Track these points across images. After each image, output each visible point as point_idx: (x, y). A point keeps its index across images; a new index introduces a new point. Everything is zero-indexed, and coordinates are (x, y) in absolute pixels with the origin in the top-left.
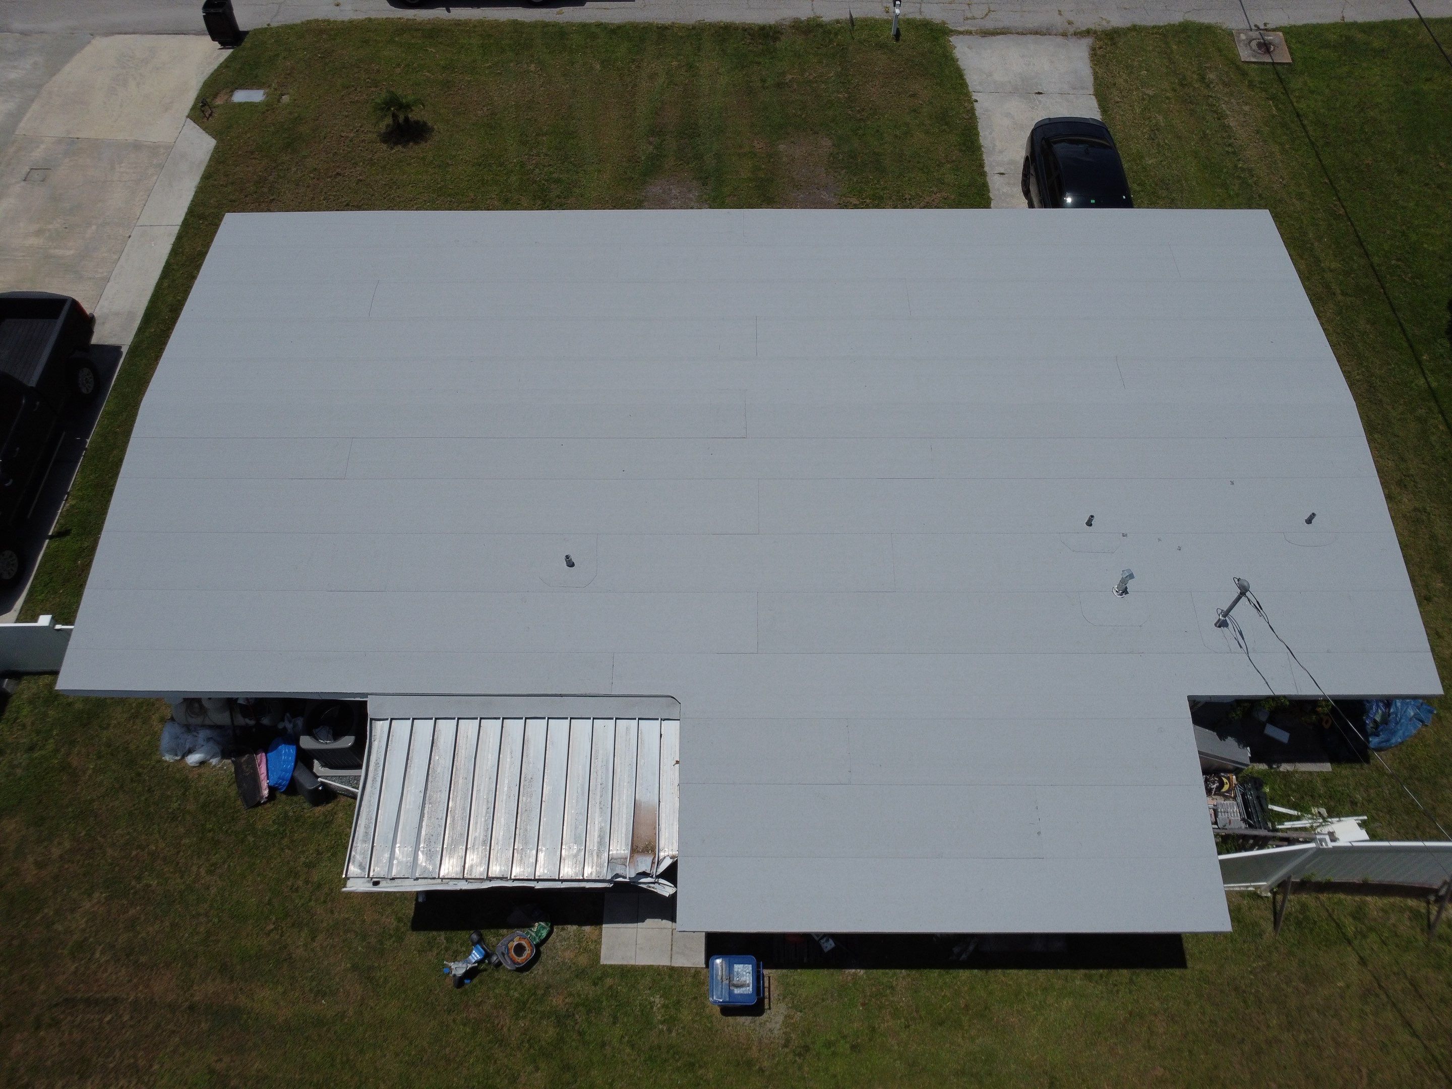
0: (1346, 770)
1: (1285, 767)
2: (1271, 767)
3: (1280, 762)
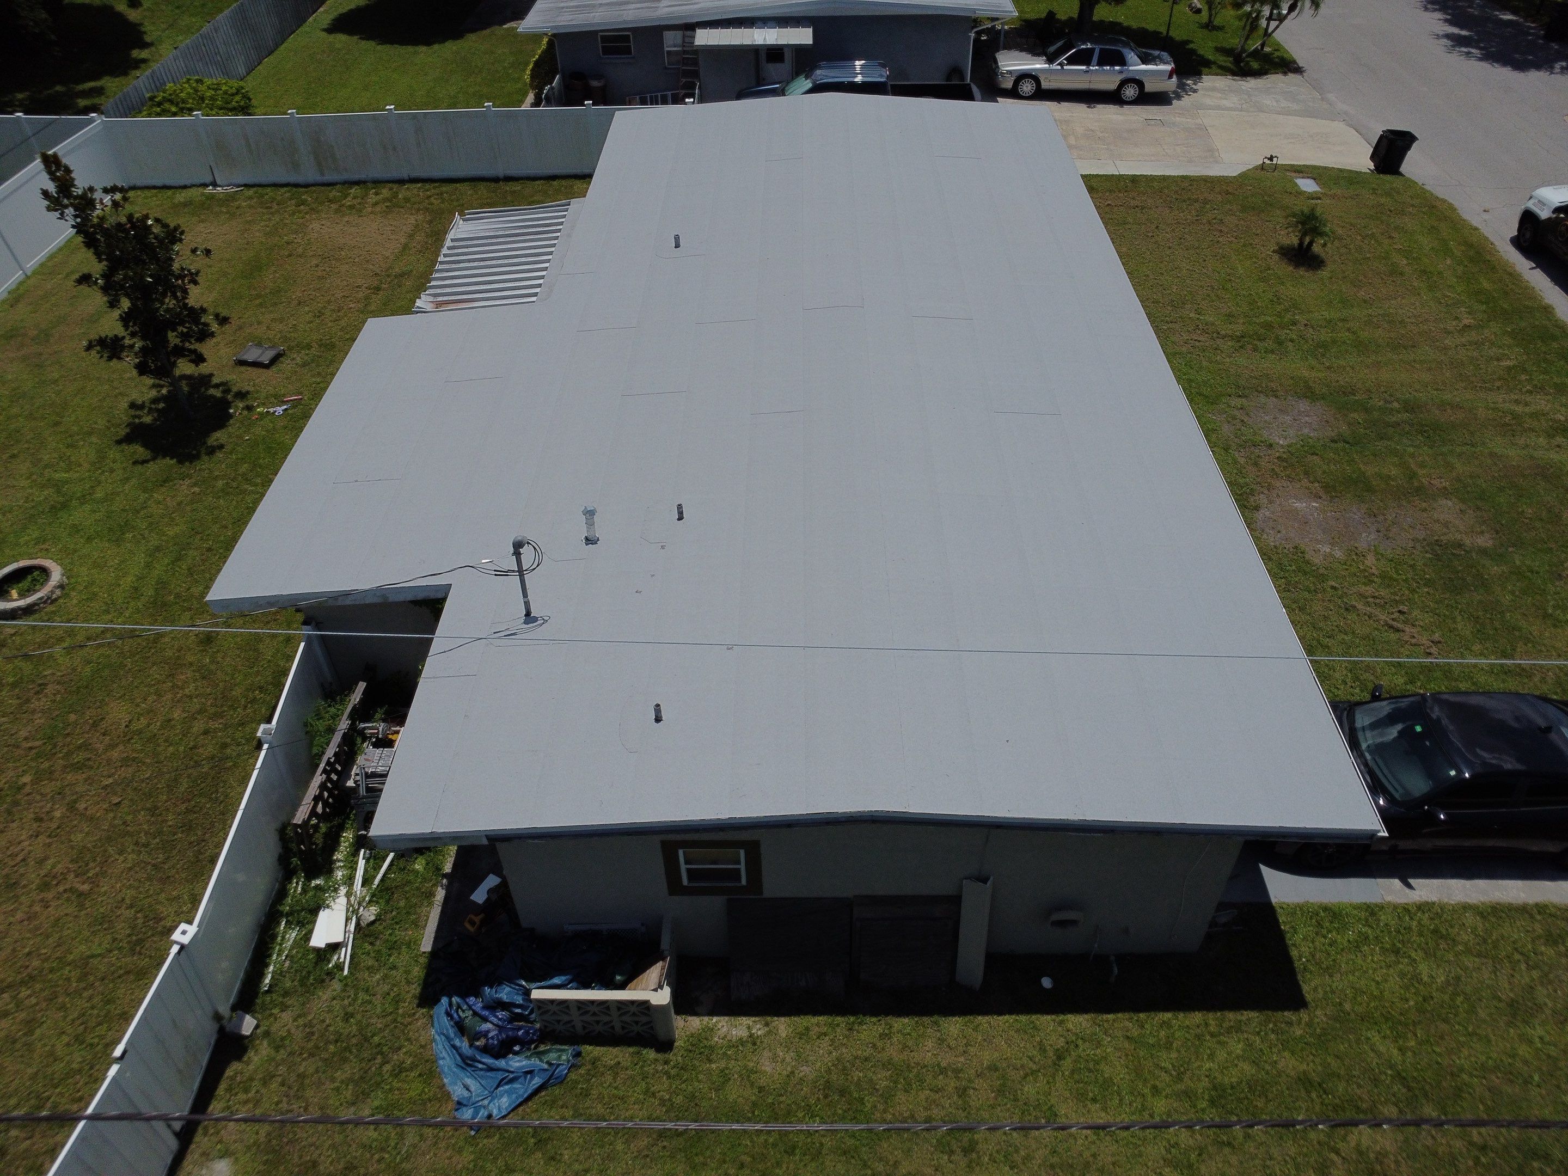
0: (418, 972)
1: (440, 894)
2: (445, 876)
3: (448, 889)
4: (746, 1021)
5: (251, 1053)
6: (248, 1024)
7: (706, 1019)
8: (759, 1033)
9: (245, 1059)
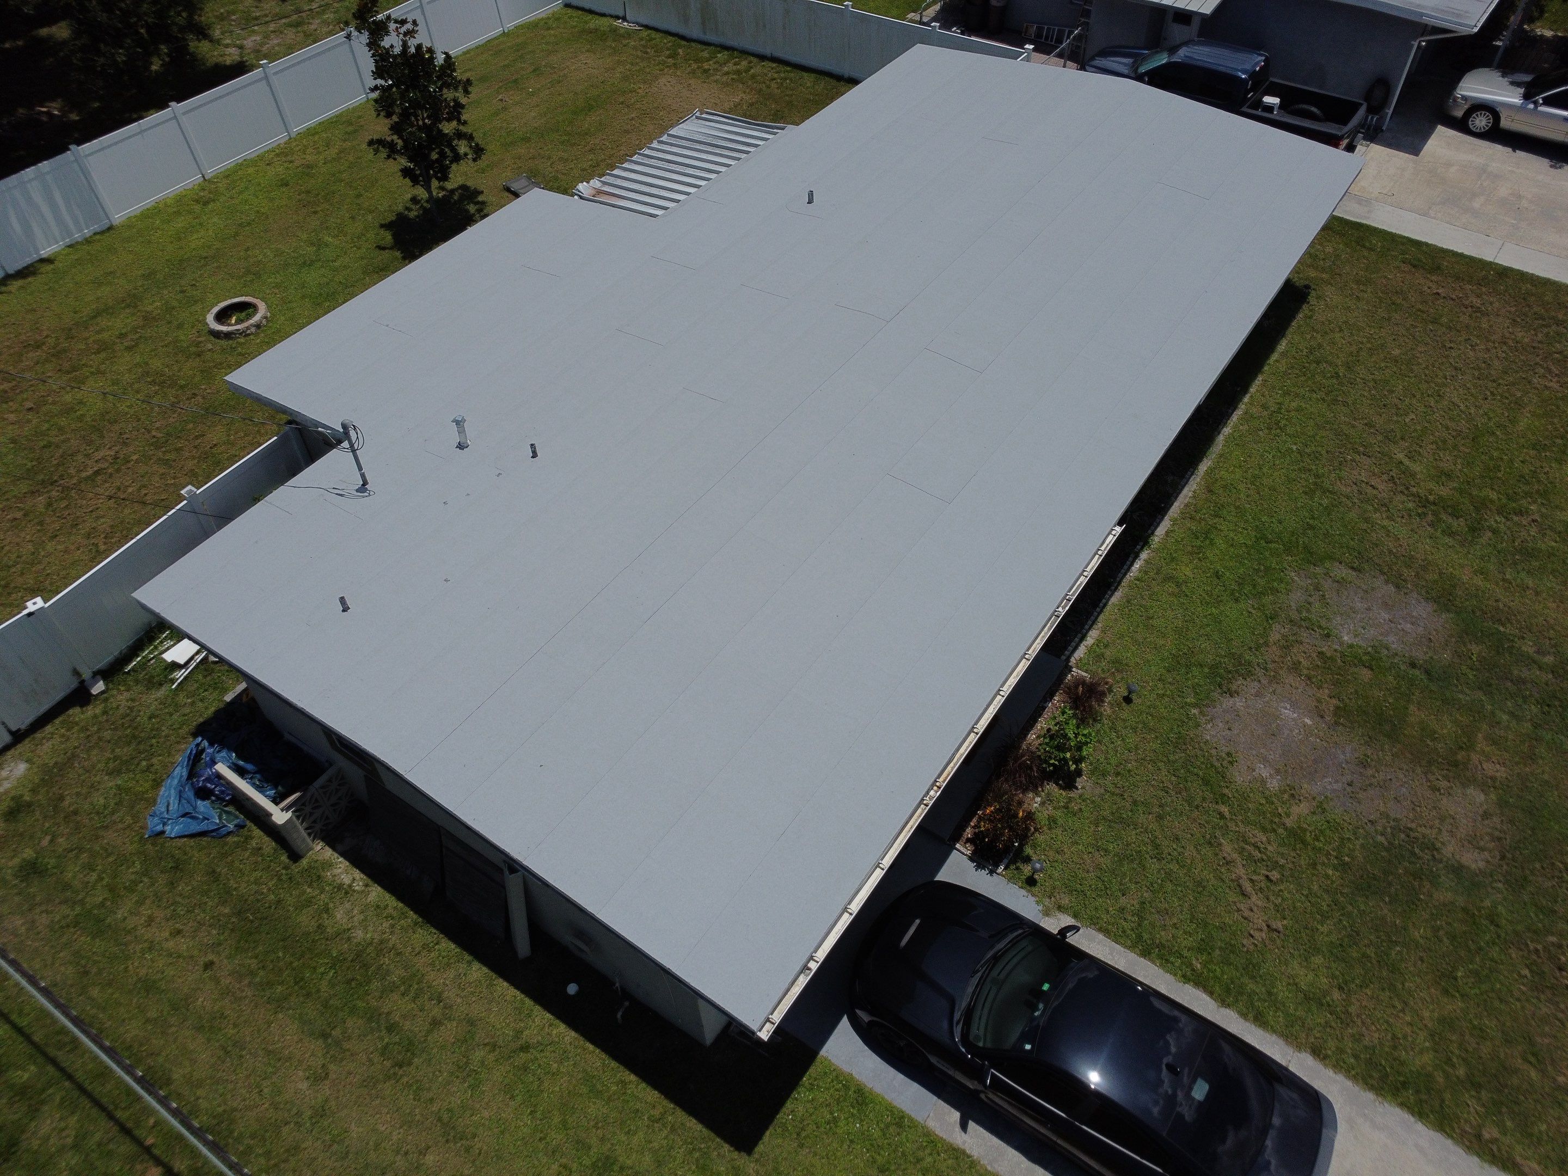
0: (210, 711)
4: (357, 874)
5: (90, 707)
6: (99, 687)
7: (336, 855)
8: (357, 888)
9: (84, 709)
